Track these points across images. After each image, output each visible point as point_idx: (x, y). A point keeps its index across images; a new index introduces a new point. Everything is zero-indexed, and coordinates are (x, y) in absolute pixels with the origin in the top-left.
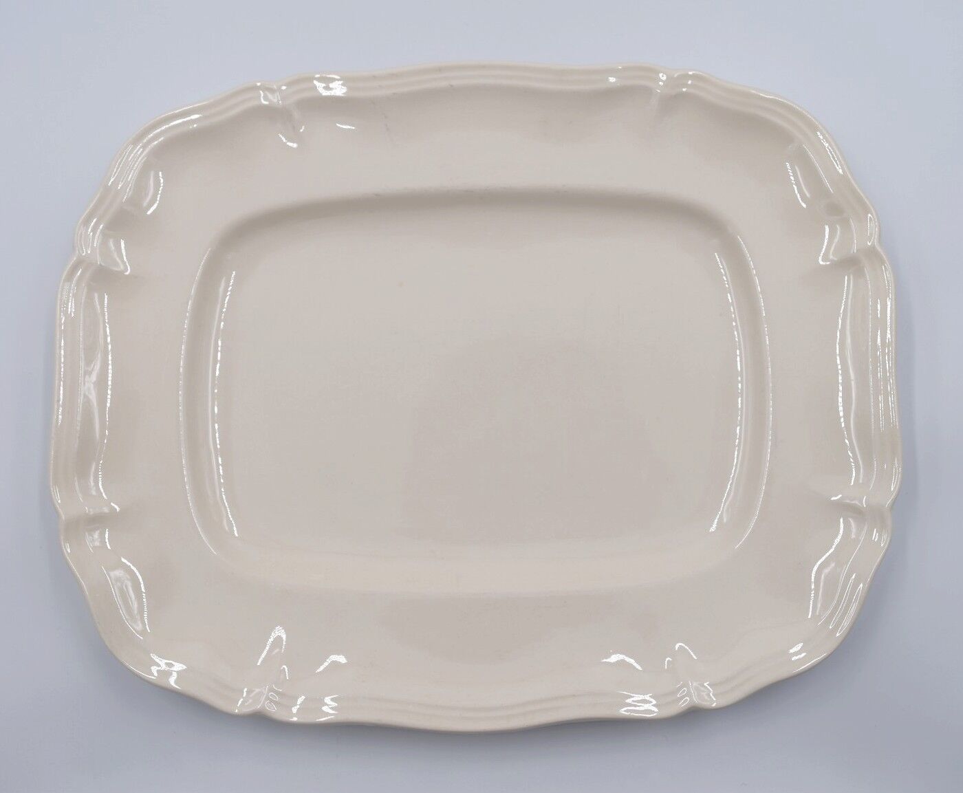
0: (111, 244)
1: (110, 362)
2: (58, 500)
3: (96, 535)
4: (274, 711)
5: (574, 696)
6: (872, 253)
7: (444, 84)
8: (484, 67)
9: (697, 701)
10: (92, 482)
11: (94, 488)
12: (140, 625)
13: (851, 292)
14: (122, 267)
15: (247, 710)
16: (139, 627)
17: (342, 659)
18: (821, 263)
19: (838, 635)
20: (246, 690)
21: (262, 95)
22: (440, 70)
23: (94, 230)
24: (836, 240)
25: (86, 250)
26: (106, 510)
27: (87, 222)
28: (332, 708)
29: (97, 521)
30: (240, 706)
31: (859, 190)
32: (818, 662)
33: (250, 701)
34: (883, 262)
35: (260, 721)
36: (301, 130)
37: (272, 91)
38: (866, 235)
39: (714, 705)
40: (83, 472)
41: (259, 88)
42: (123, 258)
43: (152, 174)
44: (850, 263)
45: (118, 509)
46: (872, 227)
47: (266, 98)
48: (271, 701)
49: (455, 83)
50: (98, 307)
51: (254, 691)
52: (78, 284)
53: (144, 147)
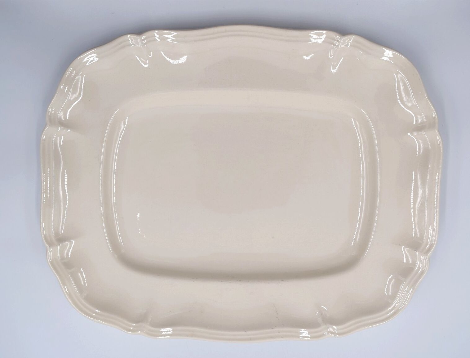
0: (411, 261)
1: (412, 204)
2: (438, 138)
3: (420, 121)
4: (337, 36)
5: (195, 41)
6: (51, 244)
7: (249, 332)
8: (229, 340)
9: (138, 38)
10: (422, 146)
11: (420, 143)
12: (399, 77)
13: (61, 226)
14: (406, 249)
15: (348, 37)
16: (399, 76)
17: (305, 57)
18: (74, 242)
19: (72, 68)
20: (348, 47)
21: (336, 331)
22: (250, 339)
23: (419, 269)
24: (66, 251)
25: (423, 258)
26: (415, 134)
27: (423, 272)
28: (312, 37)
29: (420, 128)
30: (351, 39)
31: (56, 274)
32: (81, 55)
33: (346, 41)
34: (45, 238)
35: (343, 32)
36: (318, 312)
37: (332, 333)
38: (54, 252)
39: (129, 36)
40: (426, 151)
41: (338, 334)
42: (405, 255)
43: (390, 294)
44: (61, 239)
45: (409, 134)
46: (50, 255)
47: (334, 329)
48: (337, 41)
49: (243, 333)
50: (417, 230)
51: (345, 46)
52: (427, 243)
53: (394, 307)
